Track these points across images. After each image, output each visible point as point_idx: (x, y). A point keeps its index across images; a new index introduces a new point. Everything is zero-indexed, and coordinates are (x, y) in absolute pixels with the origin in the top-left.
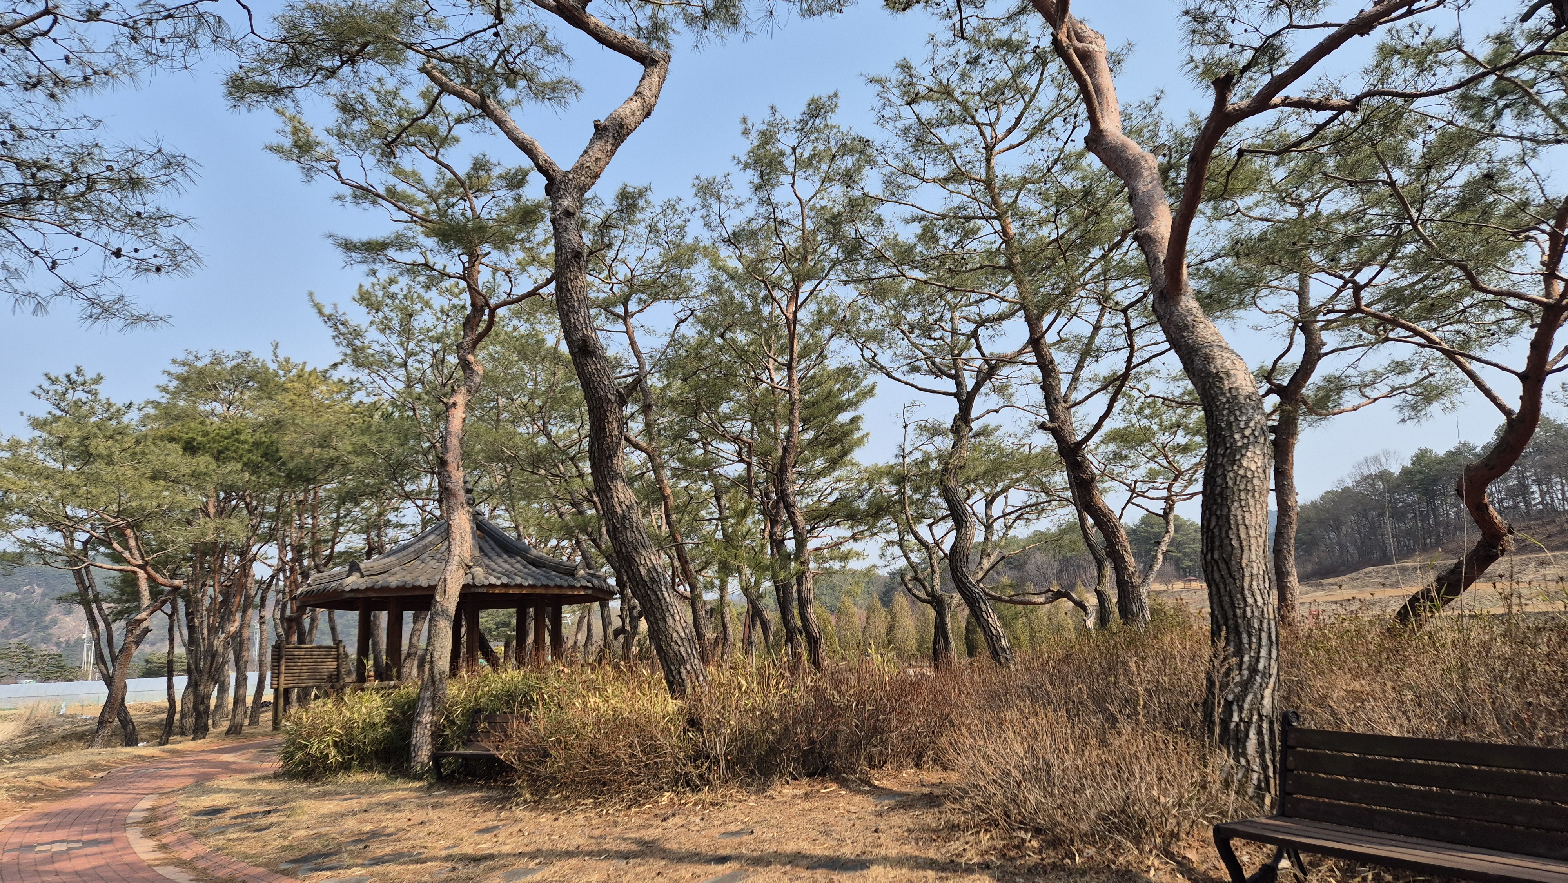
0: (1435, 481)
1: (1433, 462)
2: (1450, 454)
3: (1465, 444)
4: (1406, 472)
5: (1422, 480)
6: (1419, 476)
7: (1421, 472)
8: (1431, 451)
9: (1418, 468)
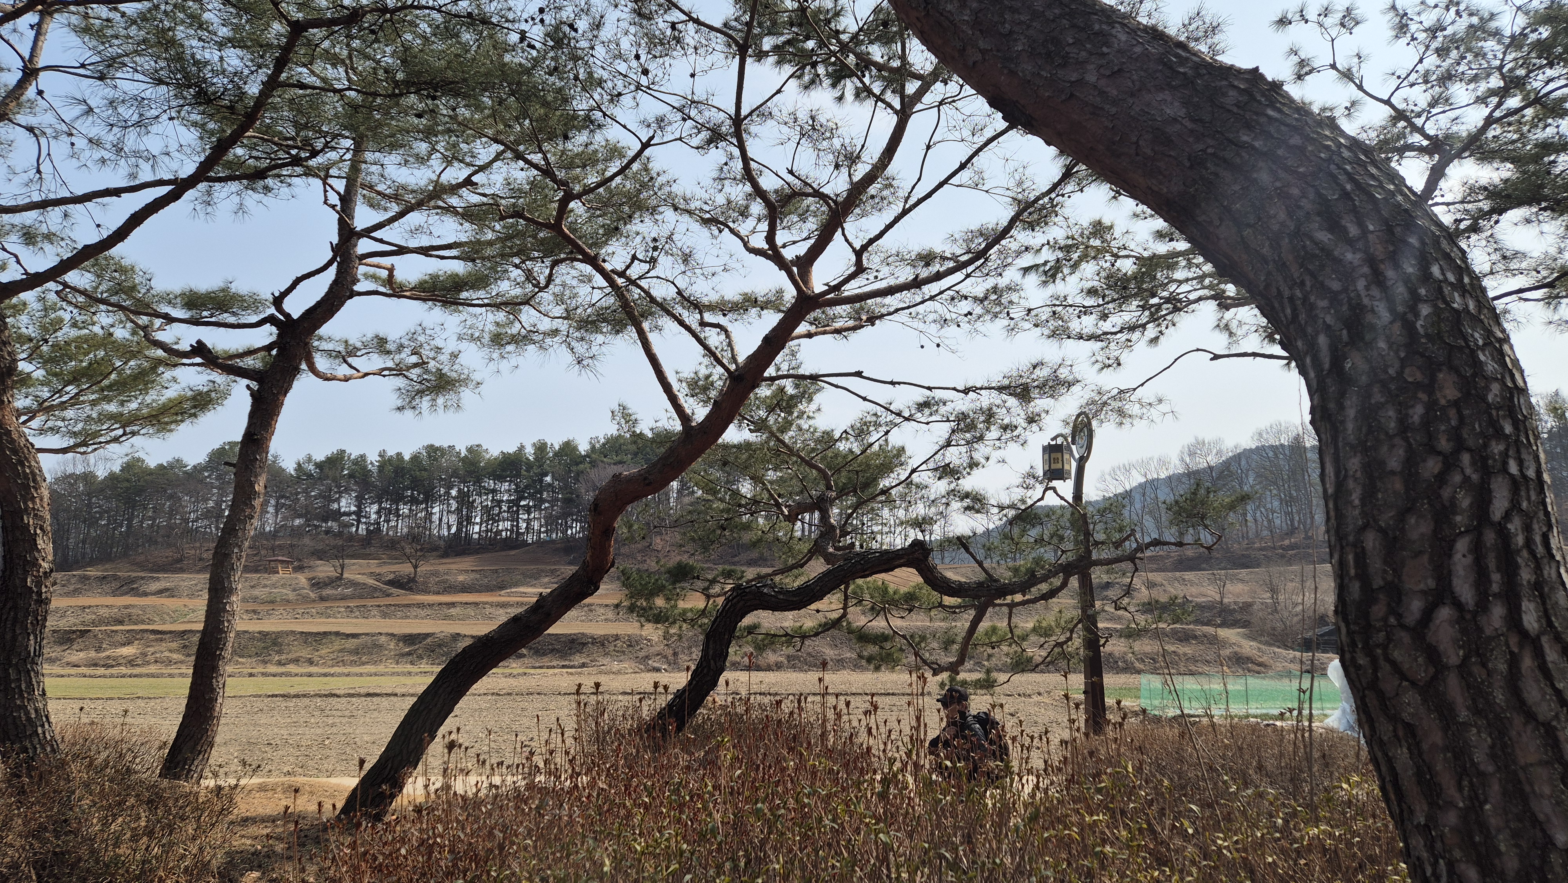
0: (140, 491)
1: (143, 472)
2: (161, 467)
3: (178, 461)
4: (112, 477)
5: (128, 489)
6: (126, 484)
7: (128, 481)
8: (143, 461)
9: (127, 475)
